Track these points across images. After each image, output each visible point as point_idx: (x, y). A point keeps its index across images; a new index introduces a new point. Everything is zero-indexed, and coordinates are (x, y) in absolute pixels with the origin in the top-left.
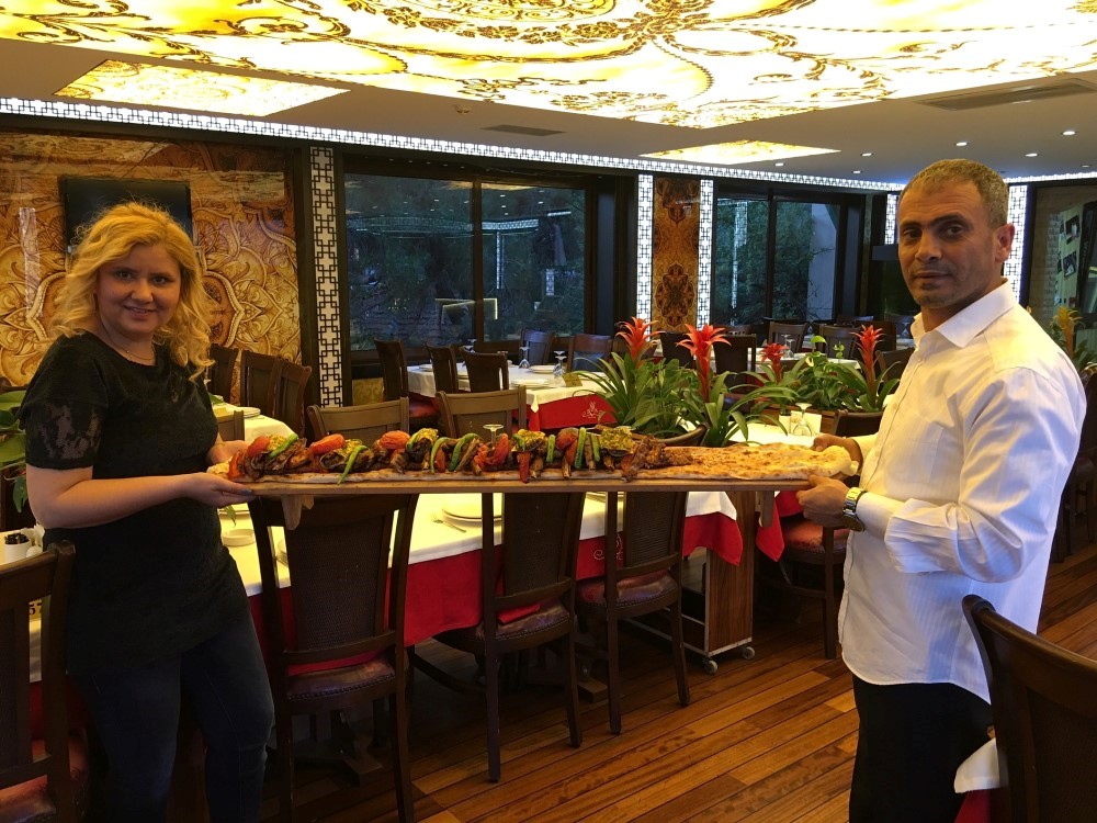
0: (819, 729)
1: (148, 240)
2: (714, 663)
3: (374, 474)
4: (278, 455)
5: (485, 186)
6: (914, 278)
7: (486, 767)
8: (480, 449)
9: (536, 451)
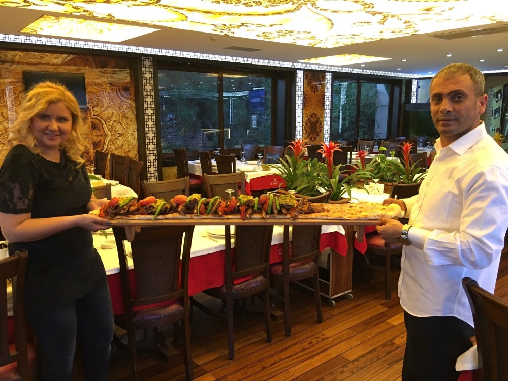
0: (384, 333)
1: (55, 100)
2: (333, 302)
3: (170, 216)
4: (123, 206)
5: (225, 75)
6: (438, 121)
7: (227, 352)
8: (221, 204)
9: (249, 205)
